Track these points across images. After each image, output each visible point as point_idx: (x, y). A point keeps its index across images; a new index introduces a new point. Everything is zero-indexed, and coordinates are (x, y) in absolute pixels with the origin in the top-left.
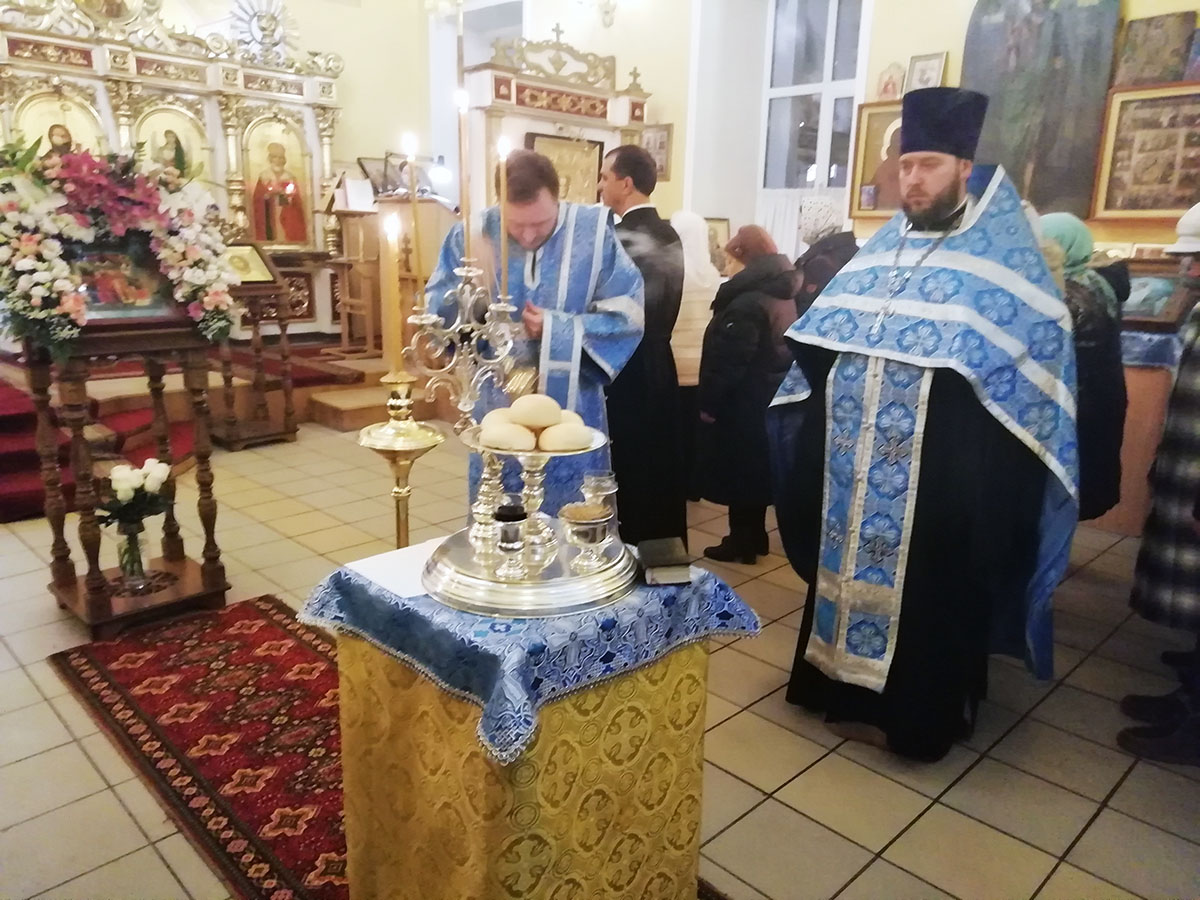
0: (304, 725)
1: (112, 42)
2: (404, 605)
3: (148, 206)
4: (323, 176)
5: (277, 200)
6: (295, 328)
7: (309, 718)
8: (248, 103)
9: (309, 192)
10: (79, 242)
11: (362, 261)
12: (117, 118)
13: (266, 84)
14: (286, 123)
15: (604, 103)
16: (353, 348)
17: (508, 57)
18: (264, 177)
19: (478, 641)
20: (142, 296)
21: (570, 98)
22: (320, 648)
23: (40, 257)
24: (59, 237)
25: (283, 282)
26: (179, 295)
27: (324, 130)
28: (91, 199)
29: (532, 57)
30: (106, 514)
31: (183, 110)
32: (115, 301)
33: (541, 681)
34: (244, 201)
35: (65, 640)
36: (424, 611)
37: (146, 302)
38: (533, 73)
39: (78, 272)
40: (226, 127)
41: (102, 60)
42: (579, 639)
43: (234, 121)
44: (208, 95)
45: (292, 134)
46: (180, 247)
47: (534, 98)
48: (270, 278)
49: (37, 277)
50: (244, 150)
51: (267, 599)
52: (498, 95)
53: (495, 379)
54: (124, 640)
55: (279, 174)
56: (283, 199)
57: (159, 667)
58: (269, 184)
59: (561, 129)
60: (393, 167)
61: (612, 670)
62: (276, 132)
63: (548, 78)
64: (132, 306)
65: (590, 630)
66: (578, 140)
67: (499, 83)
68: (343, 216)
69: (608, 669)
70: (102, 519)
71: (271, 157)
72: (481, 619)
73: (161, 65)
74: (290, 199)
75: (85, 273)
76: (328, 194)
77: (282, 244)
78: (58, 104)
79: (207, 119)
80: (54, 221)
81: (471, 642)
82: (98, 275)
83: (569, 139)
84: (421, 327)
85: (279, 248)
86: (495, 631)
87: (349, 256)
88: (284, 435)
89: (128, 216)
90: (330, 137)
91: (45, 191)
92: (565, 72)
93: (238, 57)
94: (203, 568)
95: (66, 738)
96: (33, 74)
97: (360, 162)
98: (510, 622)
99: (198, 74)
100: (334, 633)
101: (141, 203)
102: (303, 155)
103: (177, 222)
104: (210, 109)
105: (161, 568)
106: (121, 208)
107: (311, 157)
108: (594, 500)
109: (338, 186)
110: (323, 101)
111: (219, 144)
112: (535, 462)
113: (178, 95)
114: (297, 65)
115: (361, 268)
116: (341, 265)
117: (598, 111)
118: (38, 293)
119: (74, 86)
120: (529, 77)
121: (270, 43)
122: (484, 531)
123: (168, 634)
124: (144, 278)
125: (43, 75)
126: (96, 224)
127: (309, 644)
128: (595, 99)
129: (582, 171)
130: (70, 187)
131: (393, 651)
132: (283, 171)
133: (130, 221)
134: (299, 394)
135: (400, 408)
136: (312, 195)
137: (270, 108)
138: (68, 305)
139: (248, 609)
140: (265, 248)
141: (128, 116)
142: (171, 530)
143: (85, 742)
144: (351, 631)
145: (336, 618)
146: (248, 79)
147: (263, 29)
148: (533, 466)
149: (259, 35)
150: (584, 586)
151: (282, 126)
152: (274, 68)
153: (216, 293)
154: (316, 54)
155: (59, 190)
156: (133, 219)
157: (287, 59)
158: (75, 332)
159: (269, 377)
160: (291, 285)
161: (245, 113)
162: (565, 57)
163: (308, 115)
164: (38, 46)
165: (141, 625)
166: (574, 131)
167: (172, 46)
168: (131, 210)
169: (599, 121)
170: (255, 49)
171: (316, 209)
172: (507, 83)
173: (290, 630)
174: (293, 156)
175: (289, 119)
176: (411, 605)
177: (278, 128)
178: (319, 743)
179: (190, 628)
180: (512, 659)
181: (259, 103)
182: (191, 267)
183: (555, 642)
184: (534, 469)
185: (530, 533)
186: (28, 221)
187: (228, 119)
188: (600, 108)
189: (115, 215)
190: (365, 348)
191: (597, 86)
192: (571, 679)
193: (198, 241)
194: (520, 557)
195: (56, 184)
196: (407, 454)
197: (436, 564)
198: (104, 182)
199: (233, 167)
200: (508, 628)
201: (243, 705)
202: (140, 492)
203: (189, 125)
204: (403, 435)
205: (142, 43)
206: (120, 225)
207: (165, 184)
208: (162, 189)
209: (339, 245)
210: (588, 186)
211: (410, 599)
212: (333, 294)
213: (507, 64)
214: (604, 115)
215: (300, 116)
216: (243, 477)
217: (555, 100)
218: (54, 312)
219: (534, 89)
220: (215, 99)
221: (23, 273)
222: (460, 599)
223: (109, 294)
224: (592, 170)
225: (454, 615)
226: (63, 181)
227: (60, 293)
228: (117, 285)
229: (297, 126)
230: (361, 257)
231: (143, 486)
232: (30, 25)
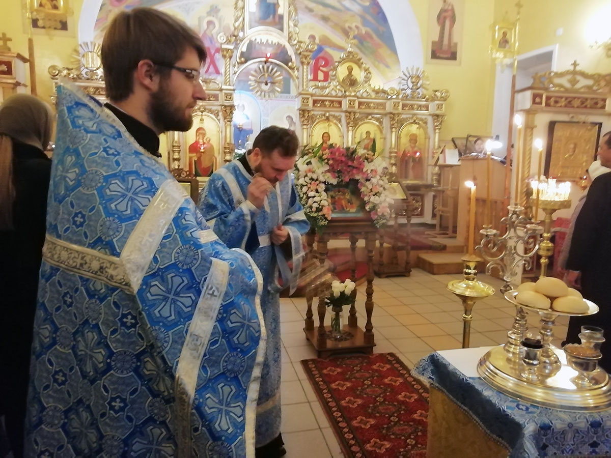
0: (405, 425)
1: (350, 96)
2: (467, 380)
3: (359, 169)
4: (434, 147)
5: (411, 160)
6: (414, 220)
7: (408, 422)
8: (403, 116)
9: (426, 155)
10: (331, 184)
11: (450, 189)
12: (348, 128)
13: (412, 107)
14: (419, 124)
15: (604, 100)
16: (442, 232)
17: (541, 82)
18: (406, 150)
19: (509, 412)
20: (352, 207)
21: (580, 100)
22: (415, 386)
23: (317, 191)
24: (324, 183)
25: (411, 198)
26: (367, 208)
27: (437, 126)
28: (338, 167)
29: (557, 81)
30: (329, 301)
31: (375, 122)
32: (342, 210)
33: (547, 446)
34: (396, 161)
35: (308, 355)
36: (478, 387)
37: (354, 210)
38: (557, 89)
39: (330, 197)
40: (392, 128)
41: (345, 104)
42: (573, 428)
43: (396, 125)
44: (386, 115)
45: (421, 129)
46: (370, 187)
47: (556, 102)
48: (406, 198)
49: (315, 199)
50: (398, 138)
51: (392, 354)
52: (534, 102)
53: (526, 265)
54: (330, 360)
55: (413, 148)
56: (414, 160)
57: (342, 377)
58: (409, 153)
59: (573, 117)
60: (470, 141)
61: (596, 453)
62: (414, 129)
63: (567, 90)
64: (348, 212)
65: (582, 425)
66: (584, 123)
67: (535, 96)
68: (443, 167)
69: (594, 451)
70: (327, 303)
71: (410, 140)
72: (510, 399)
73: (368, 103)
74: (417, 159)
75: (332, 197)
76: (436, 156)
77: (411, 180)
78: (327, 124)
79: (384, 125)
80: (324, 176)
81: (504, 411)
82: (337, 198)
83: (578, 122)
84: (487, 236)
85: (410, 182)
86: (519, 409)
87: (443, 186)
88: (404, 273)
89: (351, 173)
90: (439, 129)
91: (322, 164)
92: (578, 86)
93: (400, 96)
94: (365, 333)
95: (304, 400)
96: (320, 113)
97: (453, 140)
98: (528, 405)
99: (383, 105)
100: (428, 386)
101: (356, 168)
102: (425, 138)
103: (370, 175)
104: (386, 122)
105: (347, 329)
106: (349, 170)
107: (429, 139)
108: (588, 345)
109: (441, 153)
110: (438, 112)
111: (388, 136)
112: (549, 316)
113: (373, 115)
114: (427, 97)
115: (449, 193)
116: (439, 191)
117: (599, 105)
118: (315, 205)
119: (334, 116)
120: (554, 92)
121: (415, 88)
122: (514, 349)
123: (348, 362)
124: (354, 200)
125: (323, 113)
126: (338, 177)
127: (410, 383)
128: (597, 99)
129: (585, 140)
130: (331, 162)
131: (459, 403)
132: (415, 147)
133: (352, 175)
134: (413, 254)
135: (470, 274)
136: (428, 157)
137: (412, 118)
138: (325, 211)
139: (383, 358)
140: (404, 182)
141: (352, 127)
142: (353, 312)
143: (312, 404)
144: (437, 387)
145: (430, 378)
146: (404, 106)
147: (413, 83)
148: (547, 318)
149: (411, 85)
150: (578, 396)
151: (417, 126)
152: (416, 99)
153: (383, 207)
154: (436, 91)
155: (327, 163)
156: (353, 174)
157: (423, 95)
158: (327, 222)
159: (400, 244)
160: (414, 200)
161: (401, 121)
162: (578, 78)
163: (430, 119)
164: (323, 101)
165: (337, 355)
166: (582, 118)
167: (373, 95)
168: (352, 170)
169: (601, 111)
170: (409, 92)
171: (429, 164)
172: (541, 96)
173: (401, 374)
174: (421, 139)
175: (420, 122)
176: (470, 381)
177: (415, 127)
178: (412, 437)
179: (357, 362)
180: (530, 429)
181: (408, 116)
182: (374, 195)
183: (558, 425)
184: (548, 320)
185: (544, 356)
186: (315, 177)
187: (393, 124)
188: (600, 104)
189: (346, 173)
190: (448, 232)
191: (599, 91)
192: (568, 450)
193: (378, 184)
194: (536, 369)
195: (326, 161)
196: (472, 298)
197: (485, 362)
198: (343, 159)
199: (393, 146)
200: (527, 409)
201: (378, 406)
202: (342, 293)
203: (376, 128)
204: (470, 288)
205: (362, 95)
206: (347, 177)
207: (367, 159)
208: (366, 161)
209: (439, 181)
210: (589, 148)
211: (470, 378)
212: (433, 204)
213: (541, 86)
214: (603, 107)
215: (425, 120)
216: (384, 291)
217: (570, 102)
218: (320, 214)
219: (557, 97)
220: (388, 116)
221: (310, 197)
222: (499, 385)
223: (340, 206)
224: (592, 139)
225: (495, 394)
226: (328, 160)
227: (323, 206)
228: (343, 202)
229: (424, 125)
230: (449, 187)
231: (344, 291)
232: (321, 93)
